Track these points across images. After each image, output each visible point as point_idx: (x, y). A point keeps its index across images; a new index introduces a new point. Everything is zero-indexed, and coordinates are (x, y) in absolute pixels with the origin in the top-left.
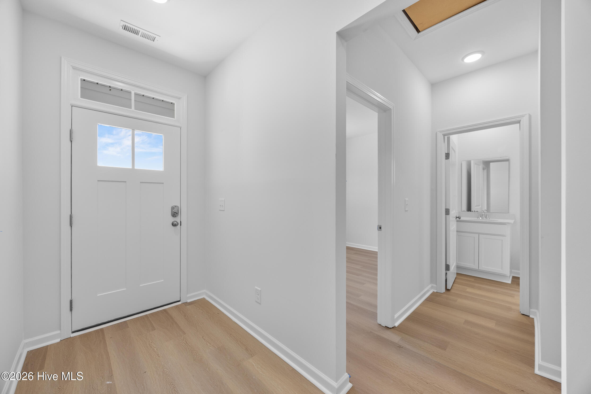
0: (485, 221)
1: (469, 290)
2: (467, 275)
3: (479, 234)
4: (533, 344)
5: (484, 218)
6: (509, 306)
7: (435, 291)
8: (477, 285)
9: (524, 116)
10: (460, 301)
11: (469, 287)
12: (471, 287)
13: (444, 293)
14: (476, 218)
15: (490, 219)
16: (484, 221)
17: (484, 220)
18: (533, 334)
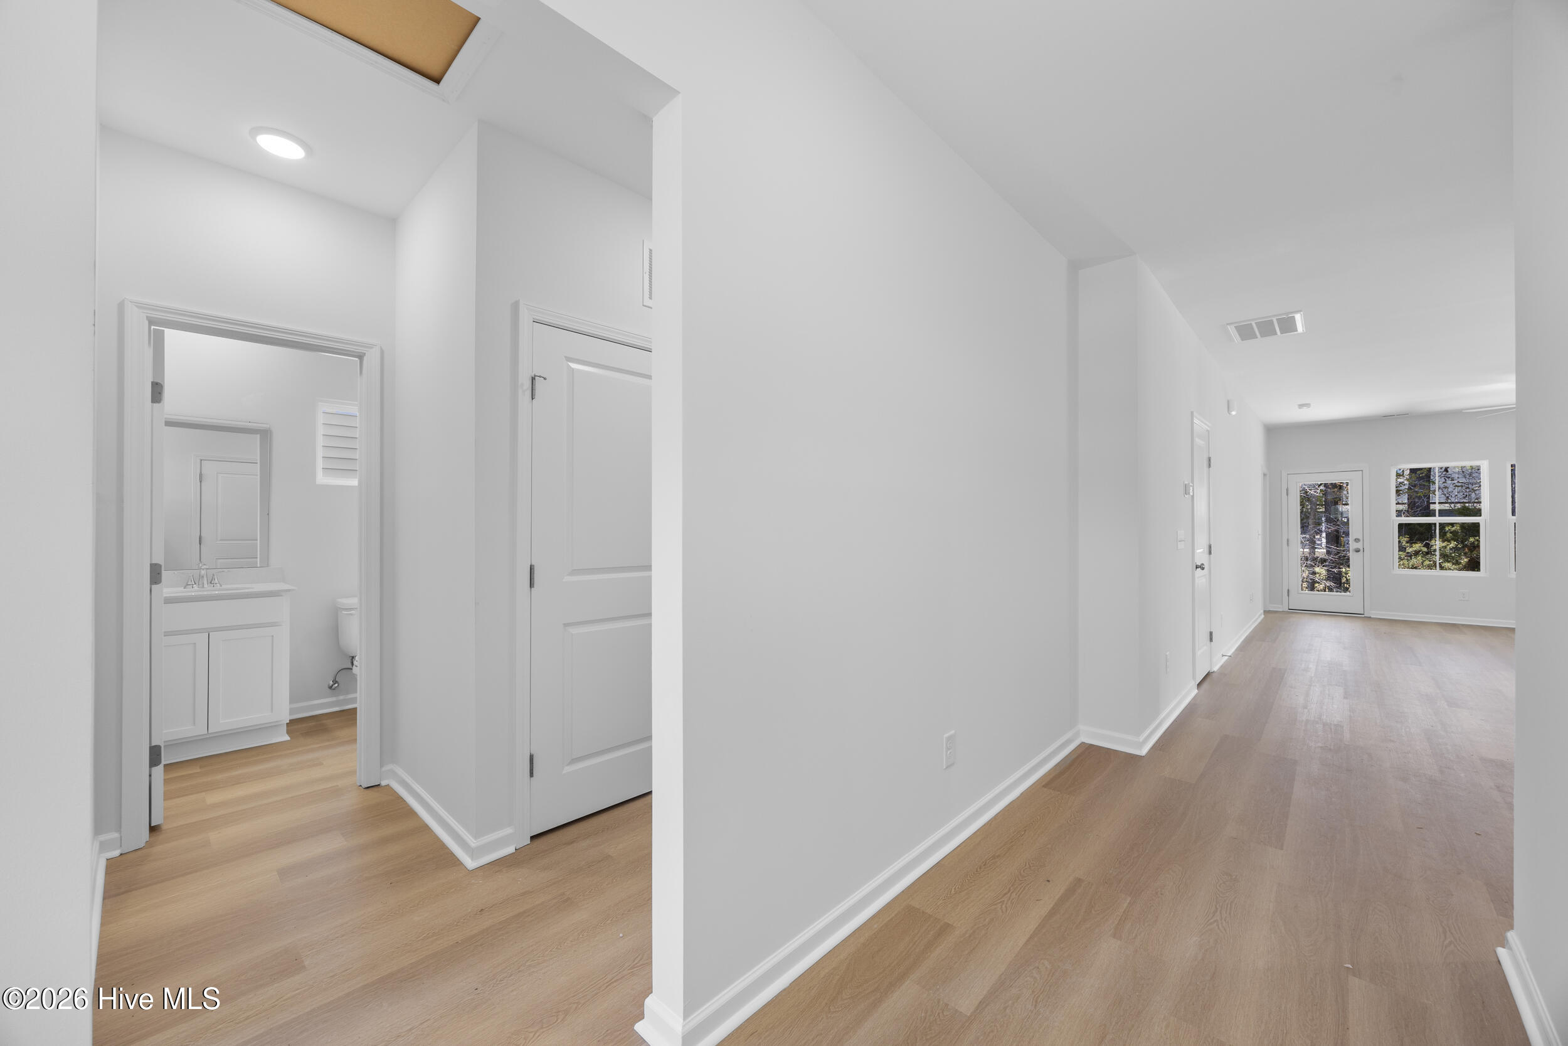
0: (209, 593)
1: (213, 798)
2: (191, 760)
3: (209, 632)
4: (426, 828)
5: (206, 586)
6: (332, 787)
7: (116, 853)
8: (219, 777)
9: (372, 348)
10: (218, 837)
11: (206, 791)
12: (212, 790)
13: (149, 844)
14: (182, 589)
15: (224, 587)
16: (205, 593)
17: (208, 590)
18: (412, 813)
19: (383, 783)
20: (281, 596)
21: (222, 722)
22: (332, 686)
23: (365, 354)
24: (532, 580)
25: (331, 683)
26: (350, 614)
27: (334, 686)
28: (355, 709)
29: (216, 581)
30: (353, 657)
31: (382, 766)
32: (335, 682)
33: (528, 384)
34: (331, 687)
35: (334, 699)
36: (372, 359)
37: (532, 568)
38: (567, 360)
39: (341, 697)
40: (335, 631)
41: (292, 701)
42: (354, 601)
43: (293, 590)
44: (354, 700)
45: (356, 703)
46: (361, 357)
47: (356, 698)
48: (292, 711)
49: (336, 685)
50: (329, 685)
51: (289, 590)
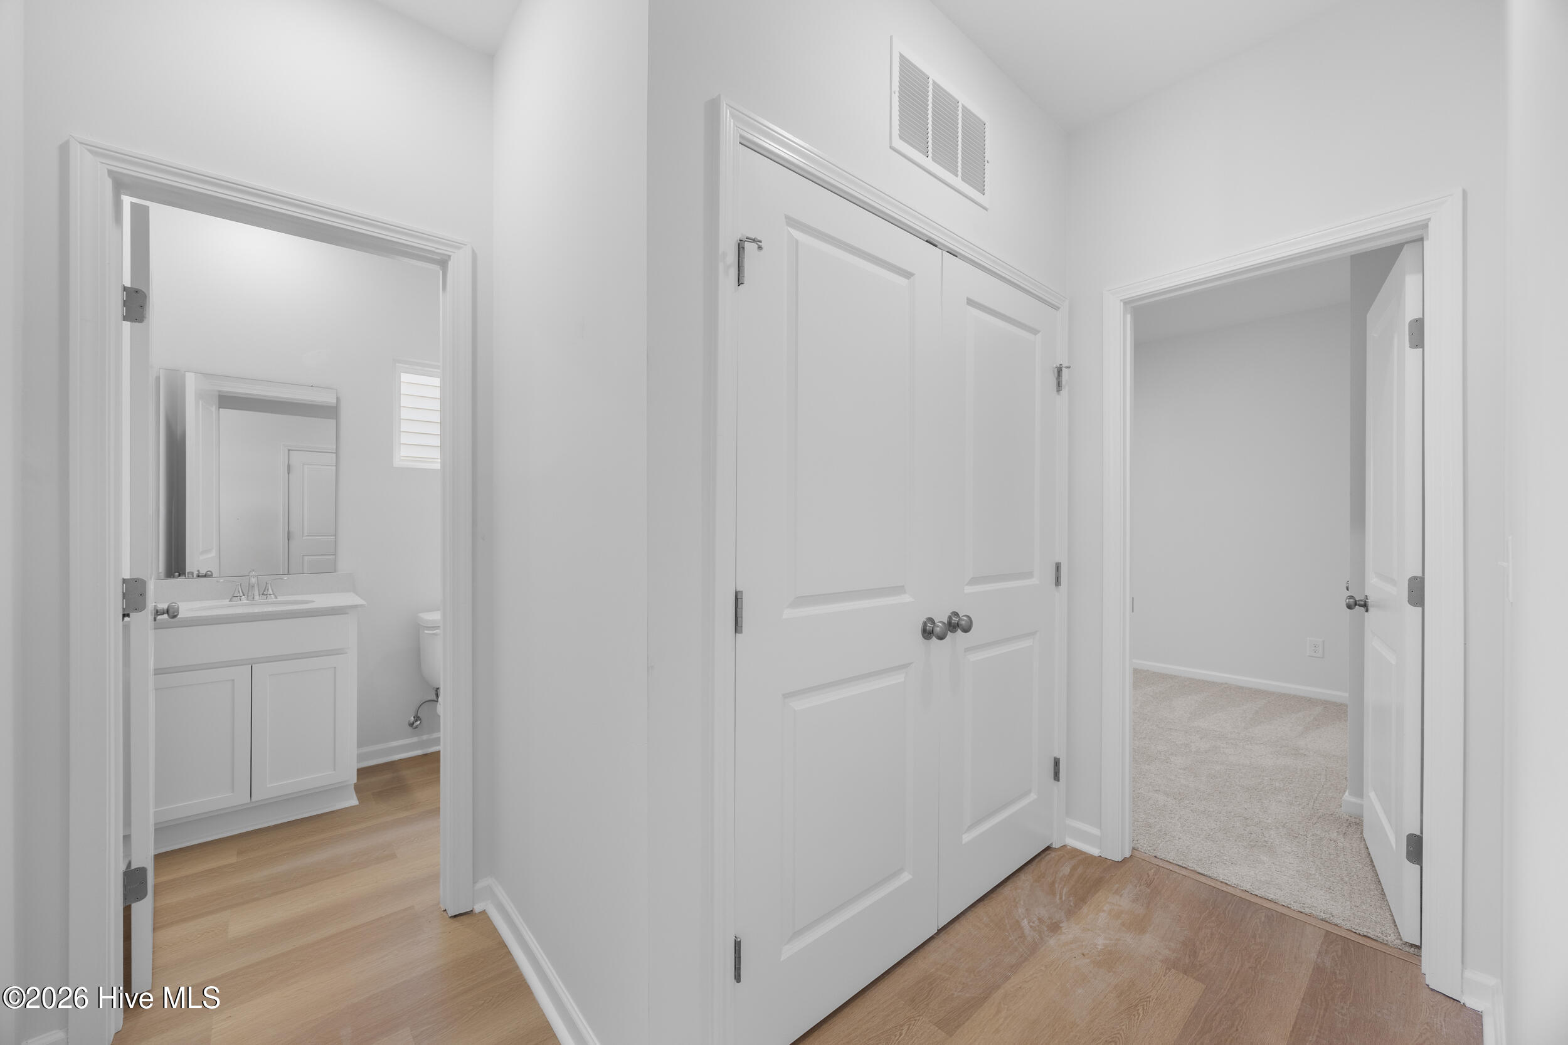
19: (478, 908)
20: (347, 614)
21: (270, 786)
22: (413, 724)
23: (450, 256)
24: (739, 619)
25: (412, 719)
26: (434, 634)
27: (416, 723)
28: (439, 752)
29: (270, 591)
30: (438, 689)
31: (475, 882)
32: (417, 718)
33: (732, 258)
34: (411, 725)
35: (415, 740)
36: (459, 265)
37: (738, 598)
38: (788, 224)
39: (425, 737)
40: (416, 655)
41: (360, 744)
42: (435, 617)
43: (361, 606)
44: (437, 741)
45: (439, 744)
46: (443, 263)
47: (439, 738)
48: (360, 757)
49: (419, 722)
50: (409, 721)
51: (356, 606)
